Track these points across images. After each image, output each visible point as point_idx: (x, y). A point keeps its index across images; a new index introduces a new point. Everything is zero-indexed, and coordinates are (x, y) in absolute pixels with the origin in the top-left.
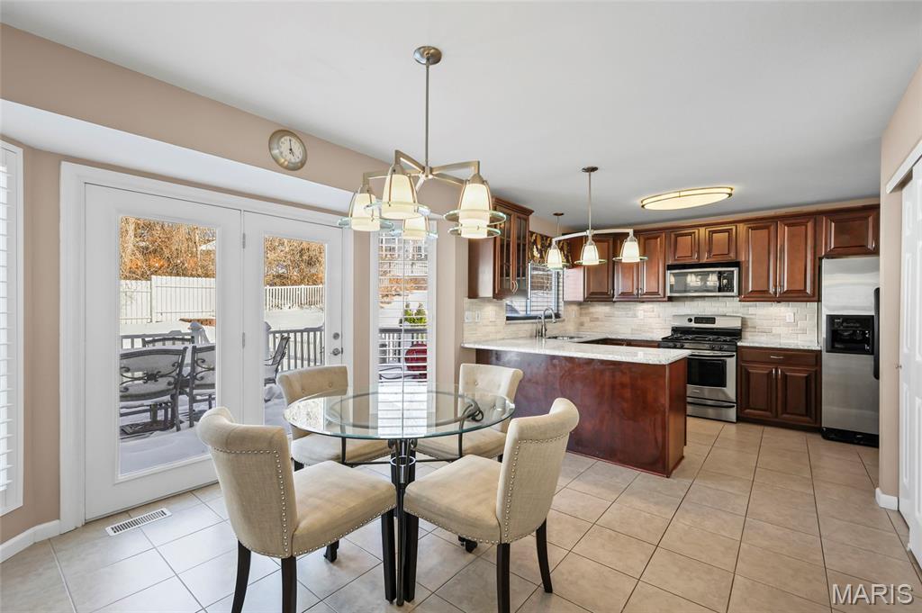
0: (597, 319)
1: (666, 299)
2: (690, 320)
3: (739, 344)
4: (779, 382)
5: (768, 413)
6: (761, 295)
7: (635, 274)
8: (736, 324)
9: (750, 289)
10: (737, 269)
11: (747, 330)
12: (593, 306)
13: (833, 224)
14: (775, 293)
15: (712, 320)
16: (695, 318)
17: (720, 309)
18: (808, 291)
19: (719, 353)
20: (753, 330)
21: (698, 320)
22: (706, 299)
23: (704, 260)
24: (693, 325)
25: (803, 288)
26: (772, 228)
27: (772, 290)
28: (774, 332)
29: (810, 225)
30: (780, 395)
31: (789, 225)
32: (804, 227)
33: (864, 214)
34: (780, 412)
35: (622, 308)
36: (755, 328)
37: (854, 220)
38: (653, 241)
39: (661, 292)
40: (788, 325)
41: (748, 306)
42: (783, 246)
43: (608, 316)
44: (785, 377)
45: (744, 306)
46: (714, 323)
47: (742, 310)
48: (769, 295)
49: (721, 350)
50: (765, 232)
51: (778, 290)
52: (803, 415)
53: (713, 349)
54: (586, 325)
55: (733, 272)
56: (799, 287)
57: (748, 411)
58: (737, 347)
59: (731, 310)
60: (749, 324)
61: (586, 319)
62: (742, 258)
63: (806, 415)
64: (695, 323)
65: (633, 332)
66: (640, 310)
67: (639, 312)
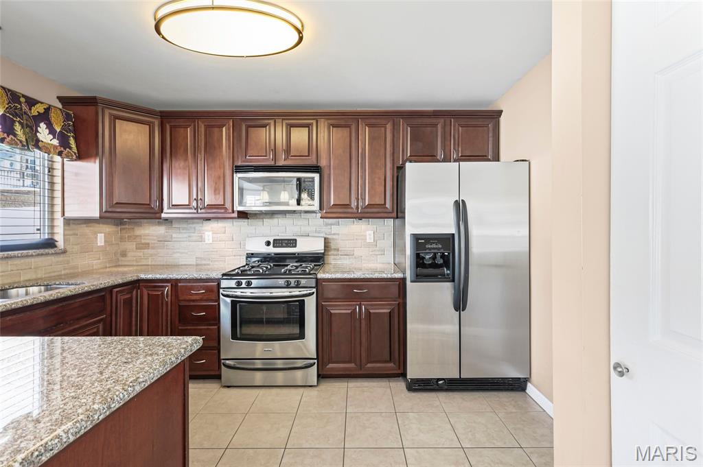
0: (147, 246)
1: (235, 215)
2: (268, 243)
3: (320, 276)
4: (363, 322)
5: (352, 365)
6: (342, 211)
8: (318, 247)
9: (332, 203)
10: (318, 175)
11: (330, 253)
12: (140, 225)
13: (409, 128)
14: (357, 208)
15: (292, 243)
16: (274, 240)
17: (302, 228)
18: (388, 205)
19: (296, 292)
20: (336, 253)
21: (278, 243)
23: (281, 163)
24: (272, 250)
25: (383, 203)
26: (353, 127)
27: (354, 204)
28: (355, 254)
29: (389, 127)
30: (364, 340)
31: (370, 126)
32: (383, 129)
33: (433, 121)
34: (364, 361)
35: (184, 229)
36: (338, 250)
37: (427, 125)
38: (216, 130)
39: (228, 205)
40: (368, 245)
41: (331, 224)
42: (364, 150)
43: (163, 241)
44: (369, 314)
45: (327, 225)
46: (295, 246)
47: (326, 229)
48: (350, 210)
49: (298, 286)
50: (345, 132)
51: (360, 204)
52: (386, 362)
53: (288, 286)
54: (130, 254)
55: (313, 178)
56: (379, 201)
57: (331, 365)
58: (317, 280)
59: (313, 229)
60: (333, 246)
61: (130, 246)
62: (323, 163)
63: (390, 361)
64: (274, 247)
65: (199, 262)
66: (207, 231)
67: (206, 233)
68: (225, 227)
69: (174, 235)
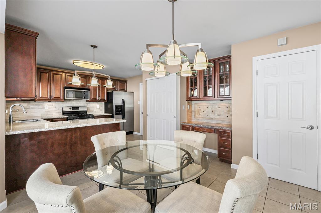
2: (70, 109)
7: (49, 89)
8: (86, 109)
9: (92, 98)
10: (89, 91)
11: (88, 110)
14: (99, 99)
15: (78, 108)
16: (72, 108)
17: (79, 104)
18: (105, 99)
21: (73, 108)
22: (75, 101)
24: (71, 110)
28: (94, 111)
31: (101, 80)
32: (104, 81)
35: (37, 104)
36: (90, 110)
39: (61, 98)
40: (98, 109)
41: (88, 103)
43: (26, 108)
45: (86, 103)
48: (96, 100)
56: (103, 98)
59: (83, 104)
64: (72, 109)
65: (42, 115)
66: (46, 105)
67: (45, 106)
68: (53, 104)
69: (31, 107)
